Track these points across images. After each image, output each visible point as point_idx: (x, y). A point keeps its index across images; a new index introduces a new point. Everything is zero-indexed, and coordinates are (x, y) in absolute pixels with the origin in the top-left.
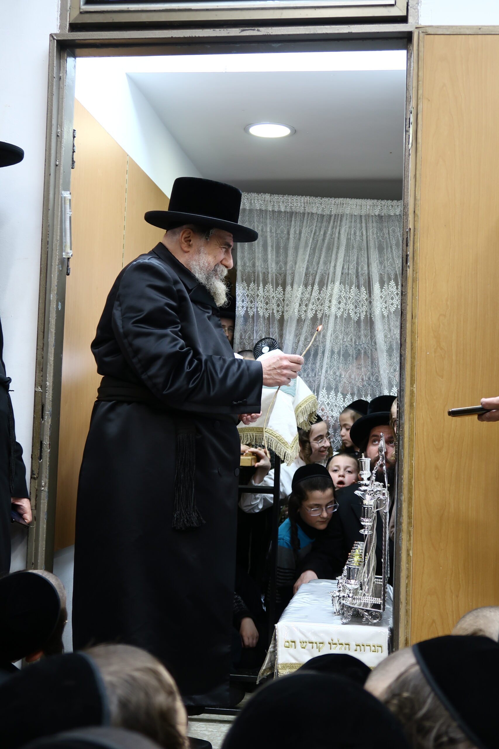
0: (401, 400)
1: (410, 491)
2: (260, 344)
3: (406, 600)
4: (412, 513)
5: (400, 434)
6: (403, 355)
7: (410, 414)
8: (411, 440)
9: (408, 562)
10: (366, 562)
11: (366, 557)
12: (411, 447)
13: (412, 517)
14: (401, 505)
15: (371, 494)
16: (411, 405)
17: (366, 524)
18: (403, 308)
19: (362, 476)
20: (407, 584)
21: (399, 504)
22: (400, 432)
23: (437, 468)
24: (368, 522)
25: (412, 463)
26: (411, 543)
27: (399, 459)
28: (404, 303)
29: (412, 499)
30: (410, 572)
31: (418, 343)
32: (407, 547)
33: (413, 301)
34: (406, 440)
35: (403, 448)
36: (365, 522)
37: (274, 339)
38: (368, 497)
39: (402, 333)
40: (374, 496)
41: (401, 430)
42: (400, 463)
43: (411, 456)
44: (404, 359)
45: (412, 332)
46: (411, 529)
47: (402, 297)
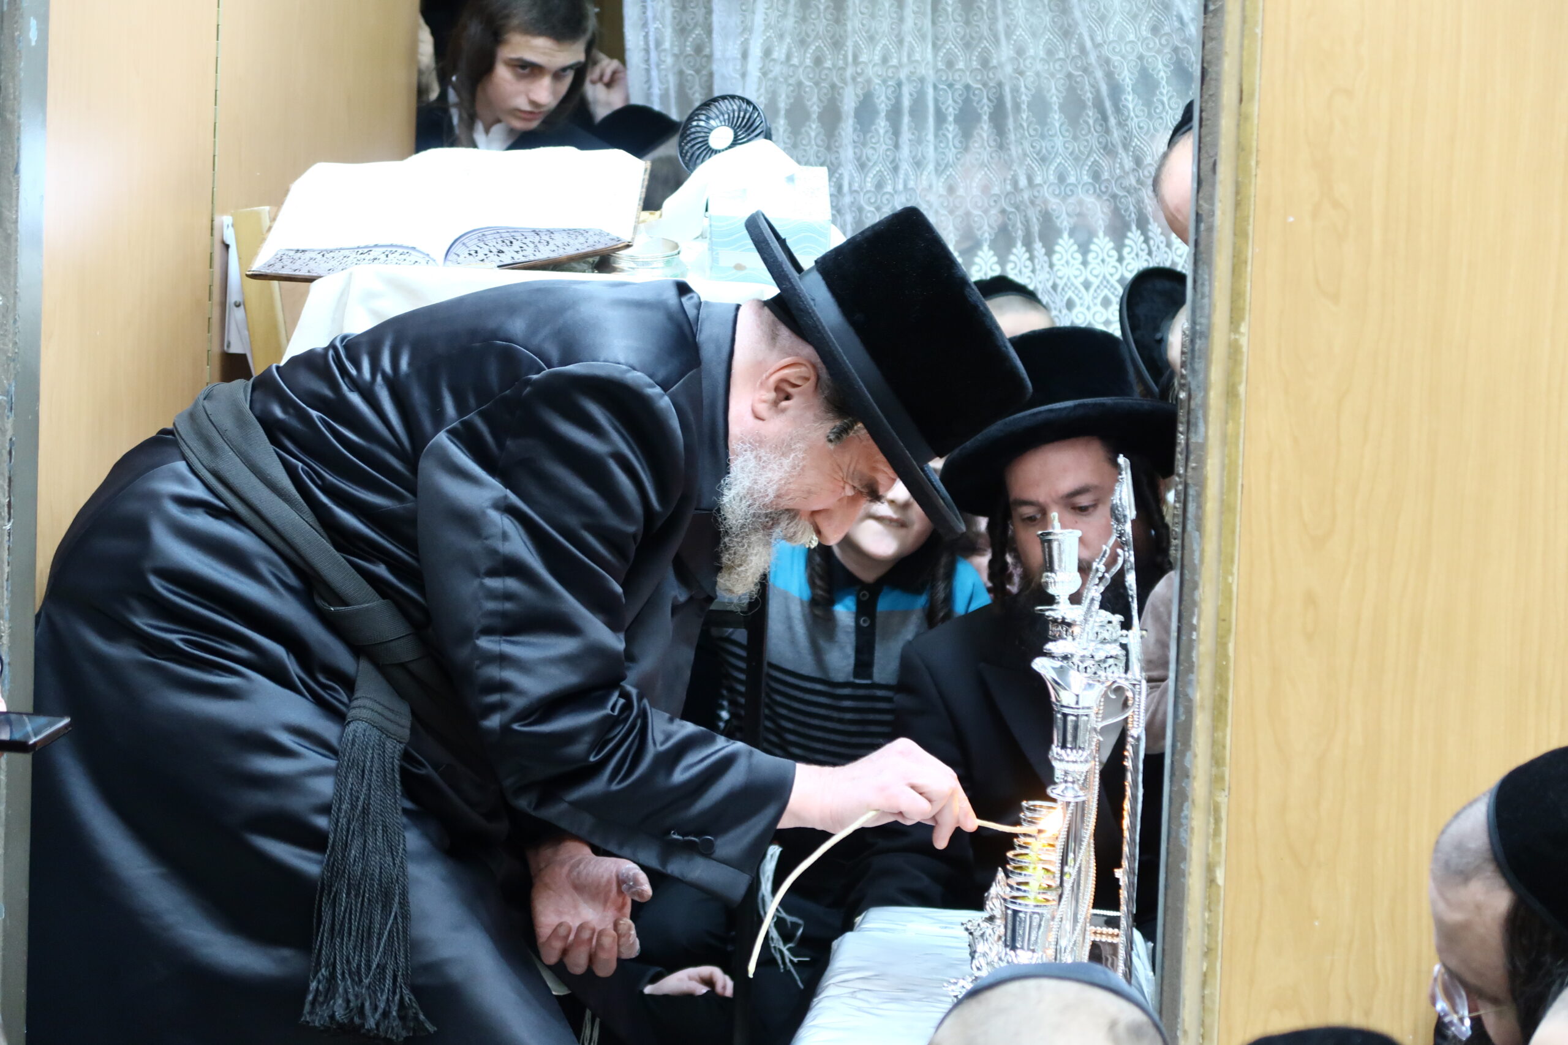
0: (1197, 366)
1: (1220, 677)
2: (703, 117)
3: (1202, 1024)
4: (1224, 747)
5: (1190, 481)
6: (1204, 217)
7: (1227, 423)
8: (1227, 508)
9: (1210, 905)
10: (1068, 886)
11: (1066, 869)
12: (1227, 530)
13: (1224, 759)
14: (1189, 712)
15: (1086, 668)
16: (1231, 393)
17: (1070, 767)
18: (1208, 58)
19: (1051, 590)
20: (1205, 975)
21: (1181, 710)
22: (1190, 472)
23: (1310, 600)
24: (1076, 762)
25: (1231, 585)
26: (1220, 845)
27: (1186, 562)
28: (1212, 39)
29: (1226, 701)
30: (1217, 936)
31: (1257, 188)
32: (1208, 855)
33: (1246, 42)
34: (1211, 506)
35: (1199, 528)
36: (1068, 762)
37: (748, 102)
38: (1076, 679)
39: (1203, 140)
40: (1095, 673)
41: (1193, 468)
42: (1187, 576)
43: (1226, 559)
44: (1210, 229)
45: (1241, 148)
46: (1222, 798)
47: (1205, 18)
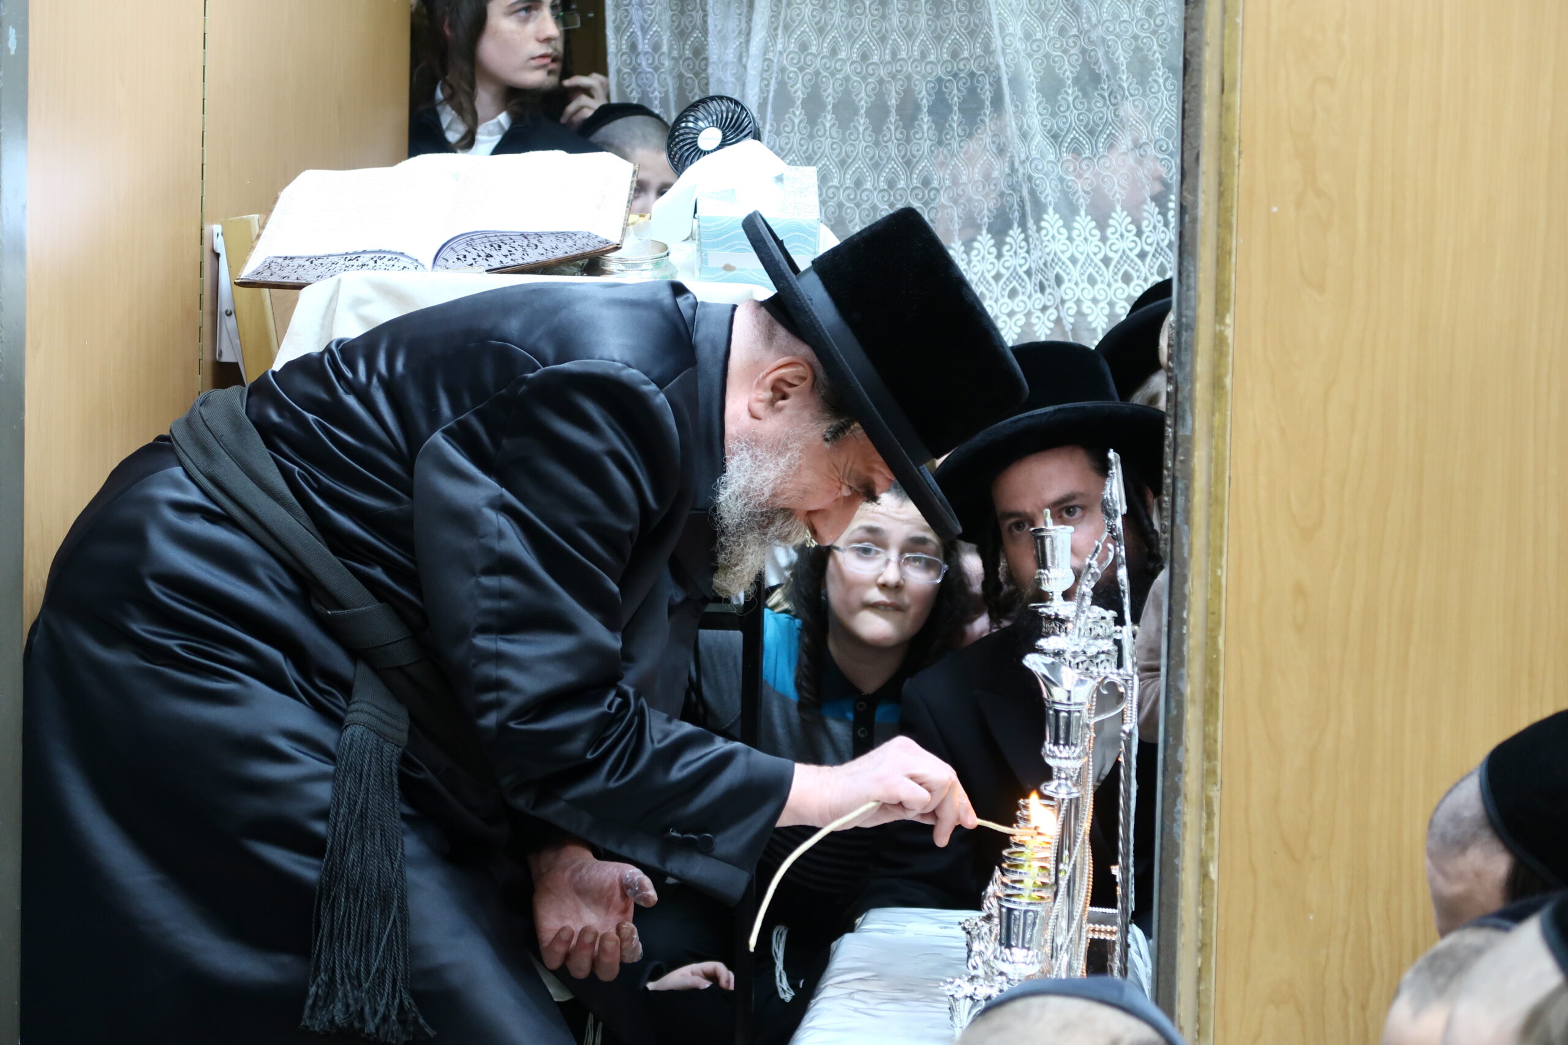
0: (1183, 359)
1: (1211, 670)
2: (691, 119)
3: (1198, 1019)
4: (1216, 741)
5: (1178, 474)
6: (1189, 208)
7: (1213, 414)
8: (1215, 500)
9: (1204, 899)
10: (1063, 884)
11: (1061, 866)
12: (1215, 523)
13: (1215, 753)
14: (1180, 706)
15: (1078, 664)
16: (1217, 385)
17: (1063, 764)
18: (1189, 49)
19: (1046, 587)
20: (1200, 970)
21: (1173, 705)
22: (1178, 465)
23: (1300, 591)
24: (1068, 758)
25: (1220, 578)
26: (1212, 839)
27: (1176, 555)
28: (1194, 30)
29: (1217, 694)
30: (1211, 930)
31: (1240, 178)
32: (1201, 850)
33: (1227, 32)
34: (1199, 498)
35: (1188, 520)
36: (1060, 758)
37: (737, 103)
38: (1068, 676)
39: (1186, 129)
40: (1087, 669)
41: (1182, 462)
42: (1177, 570)
43: (1215, 552)
44: (1194, 220)
45: (1224, 138)
46: (1215, 793)
47: (1186, 9)
